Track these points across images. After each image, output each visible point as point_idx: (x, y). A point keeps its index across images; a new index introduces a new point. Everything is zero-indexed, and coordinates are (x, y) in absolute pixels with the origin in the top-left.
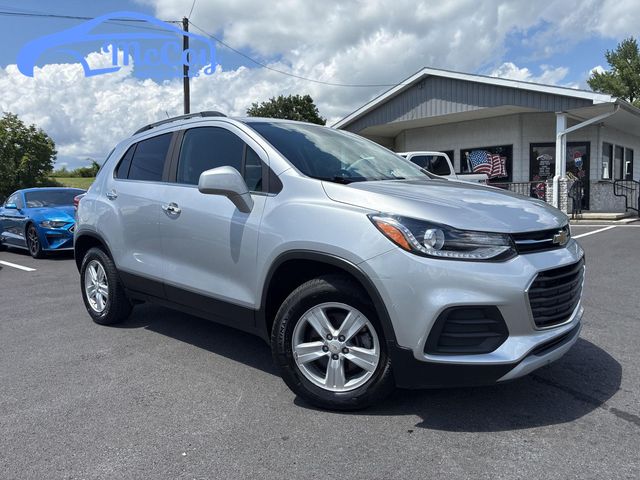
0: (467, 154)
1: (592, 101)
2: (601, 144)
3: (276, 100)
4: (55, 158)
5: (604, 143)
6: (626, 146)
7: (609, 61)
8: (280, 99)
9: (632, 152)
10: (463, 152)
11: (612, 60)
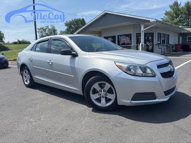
0: (119, 36)
1: (150, 21)
2: (157, 33)
3: (73, 20)
4: (4, 39)
5: (158, 33)
6: (166, 33)
7: (170, 7)
8: (75, 19)
9: (169, 35)
10: (118, 36)
11: (171, 7)
